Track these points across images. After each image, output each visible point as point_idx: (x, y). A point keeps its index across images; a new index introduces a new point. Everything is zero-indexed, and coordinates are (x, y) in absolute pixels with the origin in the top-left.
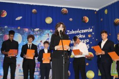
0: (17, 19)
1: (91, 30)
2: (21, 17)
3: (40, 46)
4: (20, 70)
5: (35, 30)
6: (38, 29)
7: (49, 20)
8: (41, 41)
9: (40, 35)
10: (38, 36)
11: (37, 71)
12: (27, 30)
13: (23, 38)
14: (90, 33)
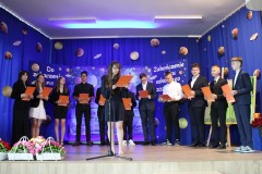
0: (96, 57)
1: (182, 65)
2: (100, 55)
7: (134, 56)
14: (182, 69)
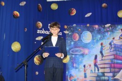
0: (86, 16)
2: (90, 14)
3: (112, 44)
4: (91, 70)
5: (106, 26)
6: (110, 25)
8: (114, 38)
9: (112, 31)
10: (109, 33)
11: (110, 72)
12: (97, 26)
13: (93, 36)
